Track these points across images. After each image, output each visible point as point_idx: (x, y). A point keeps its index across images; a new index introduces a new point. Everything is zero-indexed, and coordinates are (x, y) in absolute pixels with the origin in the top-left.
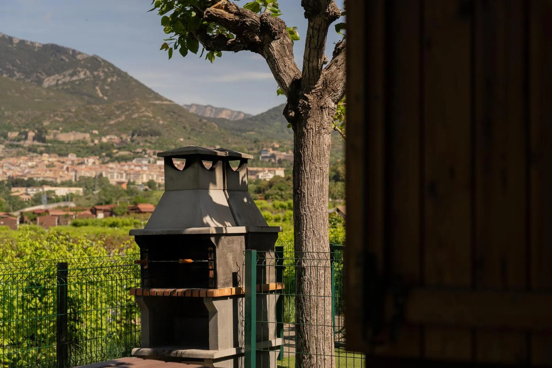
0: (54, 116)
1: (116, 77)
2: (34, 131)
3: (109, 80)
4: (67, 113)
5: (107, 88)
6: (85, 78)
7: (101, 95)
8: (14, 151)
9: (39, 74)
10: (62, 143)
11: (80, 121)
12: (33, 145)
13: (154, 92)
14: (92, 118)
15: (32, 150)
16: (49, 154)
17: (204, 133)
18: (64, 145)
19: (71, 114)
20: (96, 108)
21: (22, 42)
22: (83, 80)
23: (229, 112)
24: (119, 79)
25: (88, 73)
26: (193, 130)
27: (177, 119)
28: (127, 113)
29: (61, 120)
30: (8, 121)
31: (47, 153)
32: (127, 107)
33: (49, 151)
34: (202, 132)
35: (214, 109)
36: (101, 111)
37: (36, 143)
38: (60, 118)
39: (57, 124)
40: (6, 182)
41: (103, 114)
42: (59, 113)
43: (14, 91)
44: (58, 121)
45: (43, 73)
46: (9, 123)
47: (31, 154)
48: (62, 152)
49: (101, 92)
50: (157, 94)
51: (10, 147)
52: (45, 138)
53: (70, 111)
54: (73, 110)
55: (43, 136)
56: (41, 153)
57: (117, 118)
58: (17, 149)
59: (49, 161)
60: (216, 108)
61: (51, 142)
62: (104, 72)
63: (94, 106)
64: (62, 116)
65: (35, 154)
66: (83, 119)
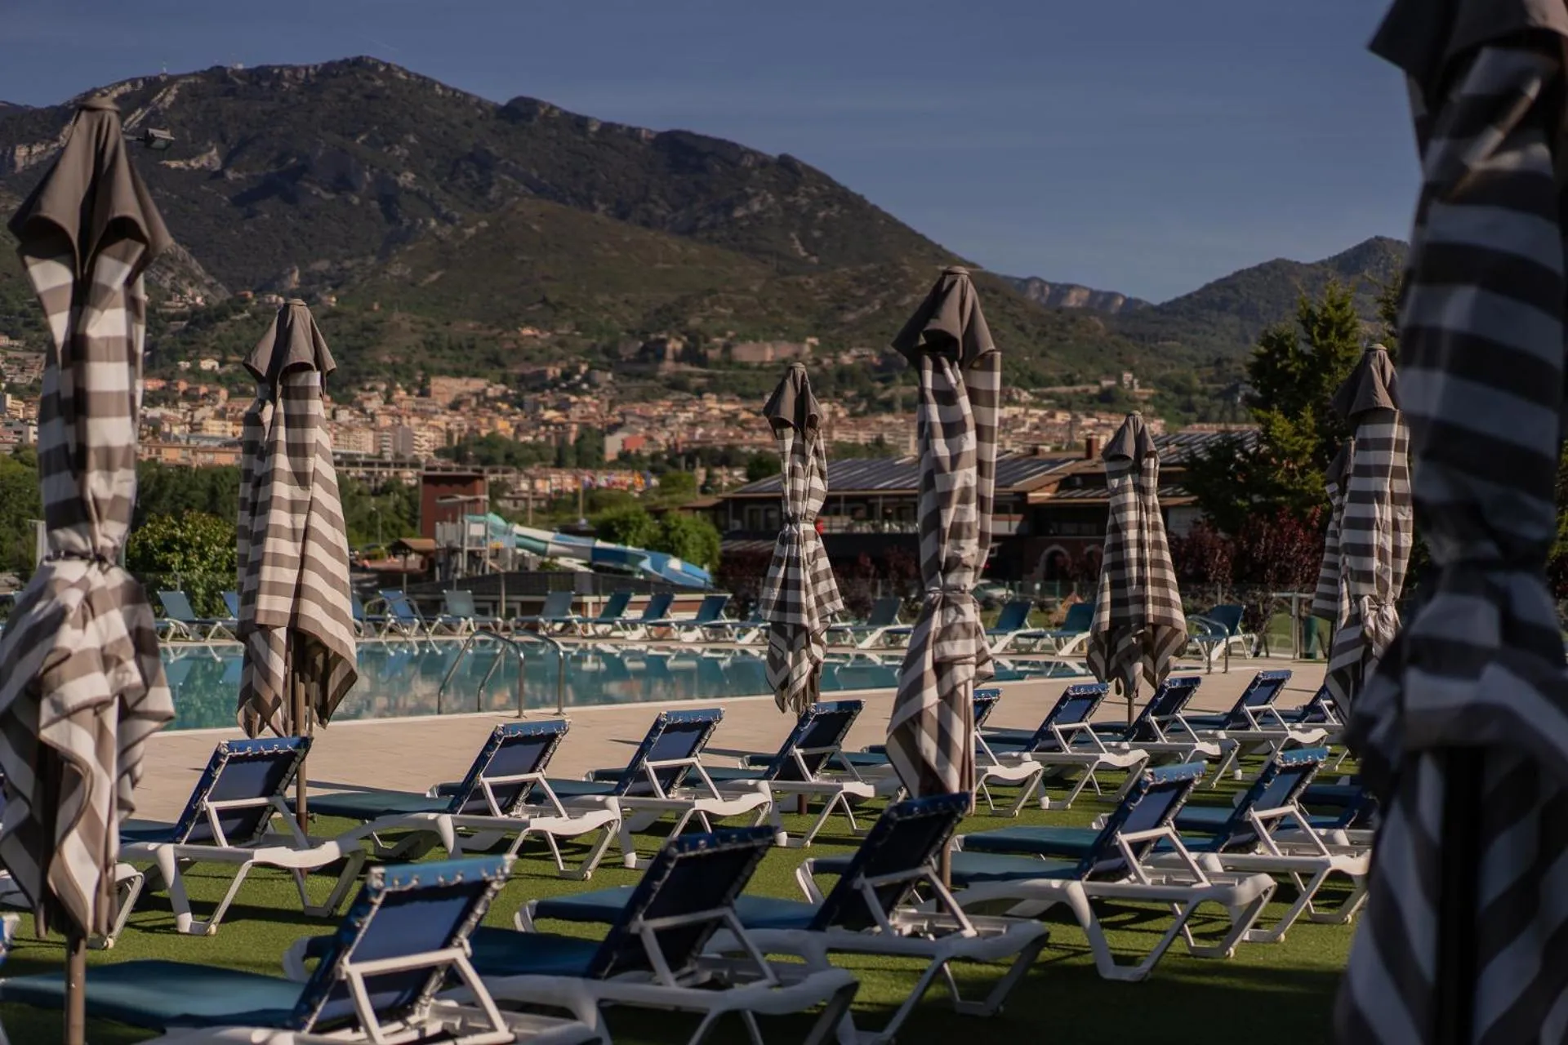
0: (712, 305)
1: (837, 207)
2: (679, 339)
3: (821, 214)
4: (742, 297)
5: (817, 234)
6: (763, 212)
7: (804, 254)
8: (636, 386)
9: (651, 206)
10: (745, 366)
11: (773, 314)
12: (678, 373)
13: (931, 243)
14: (799, 307)
15: (676, 384)
16: (718, 394)
17: (1071, 342)
18: (750, 373)
19: (749, 298)
20: (807, 283)
21: (608, 128)
22: (757, 217)
23: (1086, 294)
24: (845, 211)
25: (771, 199)
26: (1042, 334)
27: (1002, 307)
28: (884, 294)
29: (730, 311)
30: (606, 316)
31: (713, 391)
32: (883, 280)
33: (716, 386)
34: (1066, 339)
35: (1047, 289)
36: (820, 290)
37: (686, 368)
38: (726, 308)
39: (722, 323)
40: (665, 457)
41: (826, 296)
42: (722, 295)
43: (606, 246)
44: (723, 317)
45: (661, 202)
46: (608, 321)
47: (676, 395)
48: (749, 390)
49: (803, 244)
50: (939, 247)
51: (625, 378)
52: (705, 355)
53: (746, 291)
54: (755, 289)
55: (701, 350)
56: (699, 392)
57: (861, 306)
58: (641, 382)
59: (721, 410)
60: (1052, 286)
61: (718, 365)
62: (808, 195)
63: (802, 279)
64: (730, 302)
65: (685, 395)
66: (779, 309)
